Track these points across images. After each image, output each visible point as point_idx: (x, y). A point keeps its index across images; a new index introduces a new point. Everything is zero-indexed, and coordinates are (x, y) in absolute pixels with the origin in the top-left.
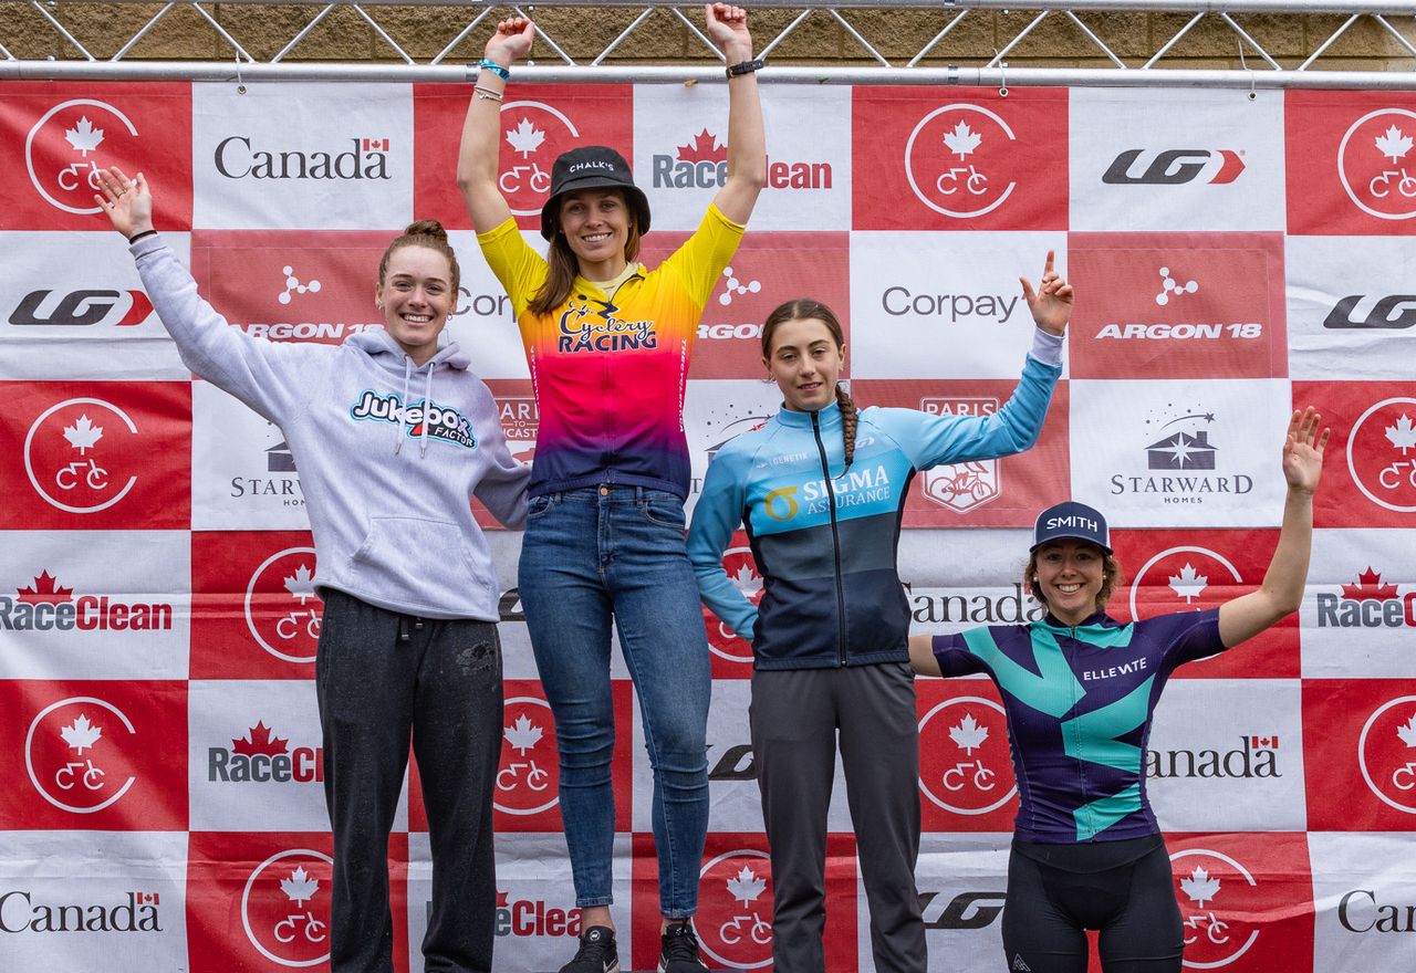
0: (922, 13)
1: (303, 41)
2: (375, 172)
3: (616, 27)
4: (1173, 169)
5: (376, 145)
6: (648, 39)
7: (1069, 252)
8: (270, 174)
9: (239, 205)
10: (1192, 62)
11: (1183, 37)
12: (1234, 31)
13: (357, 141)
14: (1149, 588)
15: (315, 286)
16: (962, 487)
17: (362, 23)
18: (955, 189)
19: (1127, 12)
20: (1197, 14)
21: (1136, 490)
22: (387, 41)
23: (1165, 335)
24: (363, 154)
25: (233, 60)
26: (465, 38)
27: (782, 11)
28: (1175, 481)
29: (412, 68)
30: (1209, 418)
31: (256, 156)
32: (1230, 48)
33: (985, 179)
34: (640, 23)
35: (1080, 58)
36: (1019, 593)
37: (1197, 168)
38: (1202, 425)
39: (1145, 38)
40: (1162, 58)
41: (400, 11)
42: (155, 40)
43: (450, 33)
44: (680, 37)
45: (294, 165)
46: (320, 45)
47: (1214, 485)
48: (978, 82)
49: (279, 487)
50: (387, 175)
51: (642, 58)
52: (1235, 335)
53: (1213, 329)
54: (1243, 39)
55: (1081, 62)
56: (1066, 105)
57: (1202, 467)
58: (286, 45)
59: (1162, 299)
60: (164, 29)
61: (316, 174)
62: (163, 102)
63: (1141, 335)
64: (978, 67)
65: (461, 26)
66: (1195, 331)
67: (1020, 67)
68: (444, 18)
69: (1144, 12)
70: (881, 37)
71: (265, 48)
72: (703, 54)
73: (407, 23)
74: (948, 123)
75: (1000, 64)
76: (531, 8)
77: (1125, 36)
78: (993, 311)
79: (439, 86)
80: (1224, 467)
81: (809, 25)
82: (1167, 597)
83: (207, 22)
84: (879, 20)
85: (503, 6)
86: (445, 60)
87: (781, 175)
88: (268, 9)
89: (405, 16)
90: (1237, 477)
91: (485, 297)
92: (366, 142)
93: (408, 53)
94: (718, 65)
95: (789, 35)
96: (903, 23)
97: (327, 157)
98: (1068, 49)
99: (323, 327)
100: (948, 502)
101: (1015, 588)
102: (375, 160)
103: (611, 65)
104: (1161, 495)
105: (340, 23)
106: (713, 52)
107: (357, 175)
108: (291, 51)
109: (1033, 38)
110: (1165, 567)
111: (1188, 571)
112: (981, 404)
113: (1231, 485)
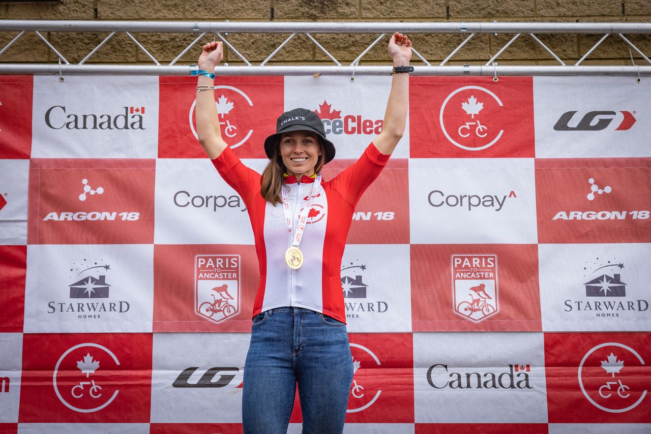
0: (448, 35)
1: (97, 52)
2: (137, 126)
3: (274, 44)
4: (594, 122)
5: (137, 110)
6: (293, 51)
7: (536, 170)
8: (76, 127)
9: (59, 144)
10: (603, 61)
11: (597, 47)
12: (627, 44)
13: (127, 108)
14: (589, 368)
15: (100, 191)
16: (476, 307)
17: (131, 42)
18: (469, 134)
19: (565, 34)
20: (605, 34)
21: (579, 309)
22: (145, 53)
23: (593, 217)
24: (130, 115)
25: (57, 63)
26: (189, 51)
27: (369, 35)
28: (602, 304)
29: (159, 67)
30: (621, 266)
31: (69, 117)
32: (625, 54)
33: (486, 128)
34: (288, 42)
35: (539, 60)
36: (512, 371)
37: (608, 122)
38: (617, 270)
39: (575, 48)
40: (586, 59)
41: (153, 36)
42: (13, 52)
43: (180, 47)
44: (311, 49)
45: (90, 122)
46: (107, 54)
47: (626, 306)
48: (481, 73)
49: (75, 308)
50: (143, 127)
51: (289, 61)
52: (634, 217)
53: (621, 214)
54: (632, 48)
55: (540, 62)
56: (532, 86)
57: (618, 295)
58: (88, 54)
59: (591, 197)
60: (19, 46)
61: (103, 126)
62: (16, 86)
63: (579, 218)
64: (481, 65)
65: (187, 44)
66: (611, 215)
67: (504, 65)
68: (177, 40)
69: (574, 34)
70: (425, 49)
71: (76, 56)
72: (324, 59)
73: (156, 42)
74: (464, 96)
75: (493, 64)
76: (227, 34)
77: (564, 47)
78: (492, 204)
79: (173, 77)
80: (631, 295)
81: (384, 42)
82: (600, 373)
83: (43, 41)
84: (424, 39)
85: (211, 33)
86: (178, 63)
87: (369, 127)
88: (78, 34)
89: (155, 38)
90: (639, 301)
91: (198, 197)
92: (132, 109)
93: (157, 59)
94: (332, 65)
95: (373, 48)
96: (437, 41)
97: (109, 117)
98: (531, 54)
99: (104, 214)
100: (468, 316)
101: (509, 368)
102: (137, 119)
103: (272, 65)
104: (594, 312)
105: (119, 42)
106: (330, 58)
107: (126, 127)
108: (90, 58)
109: (512, 49)
110: (599, 355)
111: (612, 358)
112: (486, 258)
113: (636, 306)
